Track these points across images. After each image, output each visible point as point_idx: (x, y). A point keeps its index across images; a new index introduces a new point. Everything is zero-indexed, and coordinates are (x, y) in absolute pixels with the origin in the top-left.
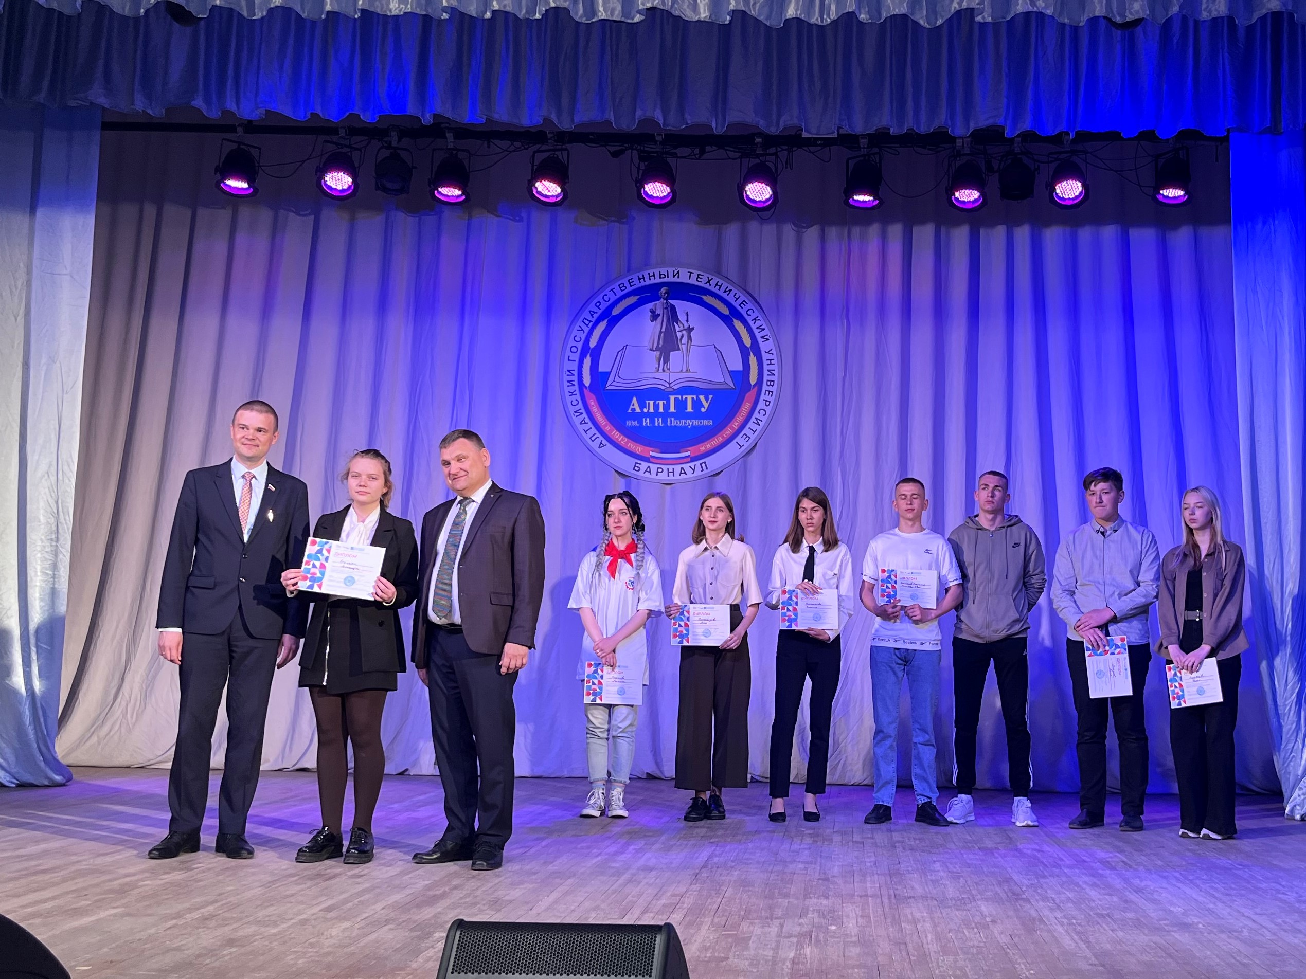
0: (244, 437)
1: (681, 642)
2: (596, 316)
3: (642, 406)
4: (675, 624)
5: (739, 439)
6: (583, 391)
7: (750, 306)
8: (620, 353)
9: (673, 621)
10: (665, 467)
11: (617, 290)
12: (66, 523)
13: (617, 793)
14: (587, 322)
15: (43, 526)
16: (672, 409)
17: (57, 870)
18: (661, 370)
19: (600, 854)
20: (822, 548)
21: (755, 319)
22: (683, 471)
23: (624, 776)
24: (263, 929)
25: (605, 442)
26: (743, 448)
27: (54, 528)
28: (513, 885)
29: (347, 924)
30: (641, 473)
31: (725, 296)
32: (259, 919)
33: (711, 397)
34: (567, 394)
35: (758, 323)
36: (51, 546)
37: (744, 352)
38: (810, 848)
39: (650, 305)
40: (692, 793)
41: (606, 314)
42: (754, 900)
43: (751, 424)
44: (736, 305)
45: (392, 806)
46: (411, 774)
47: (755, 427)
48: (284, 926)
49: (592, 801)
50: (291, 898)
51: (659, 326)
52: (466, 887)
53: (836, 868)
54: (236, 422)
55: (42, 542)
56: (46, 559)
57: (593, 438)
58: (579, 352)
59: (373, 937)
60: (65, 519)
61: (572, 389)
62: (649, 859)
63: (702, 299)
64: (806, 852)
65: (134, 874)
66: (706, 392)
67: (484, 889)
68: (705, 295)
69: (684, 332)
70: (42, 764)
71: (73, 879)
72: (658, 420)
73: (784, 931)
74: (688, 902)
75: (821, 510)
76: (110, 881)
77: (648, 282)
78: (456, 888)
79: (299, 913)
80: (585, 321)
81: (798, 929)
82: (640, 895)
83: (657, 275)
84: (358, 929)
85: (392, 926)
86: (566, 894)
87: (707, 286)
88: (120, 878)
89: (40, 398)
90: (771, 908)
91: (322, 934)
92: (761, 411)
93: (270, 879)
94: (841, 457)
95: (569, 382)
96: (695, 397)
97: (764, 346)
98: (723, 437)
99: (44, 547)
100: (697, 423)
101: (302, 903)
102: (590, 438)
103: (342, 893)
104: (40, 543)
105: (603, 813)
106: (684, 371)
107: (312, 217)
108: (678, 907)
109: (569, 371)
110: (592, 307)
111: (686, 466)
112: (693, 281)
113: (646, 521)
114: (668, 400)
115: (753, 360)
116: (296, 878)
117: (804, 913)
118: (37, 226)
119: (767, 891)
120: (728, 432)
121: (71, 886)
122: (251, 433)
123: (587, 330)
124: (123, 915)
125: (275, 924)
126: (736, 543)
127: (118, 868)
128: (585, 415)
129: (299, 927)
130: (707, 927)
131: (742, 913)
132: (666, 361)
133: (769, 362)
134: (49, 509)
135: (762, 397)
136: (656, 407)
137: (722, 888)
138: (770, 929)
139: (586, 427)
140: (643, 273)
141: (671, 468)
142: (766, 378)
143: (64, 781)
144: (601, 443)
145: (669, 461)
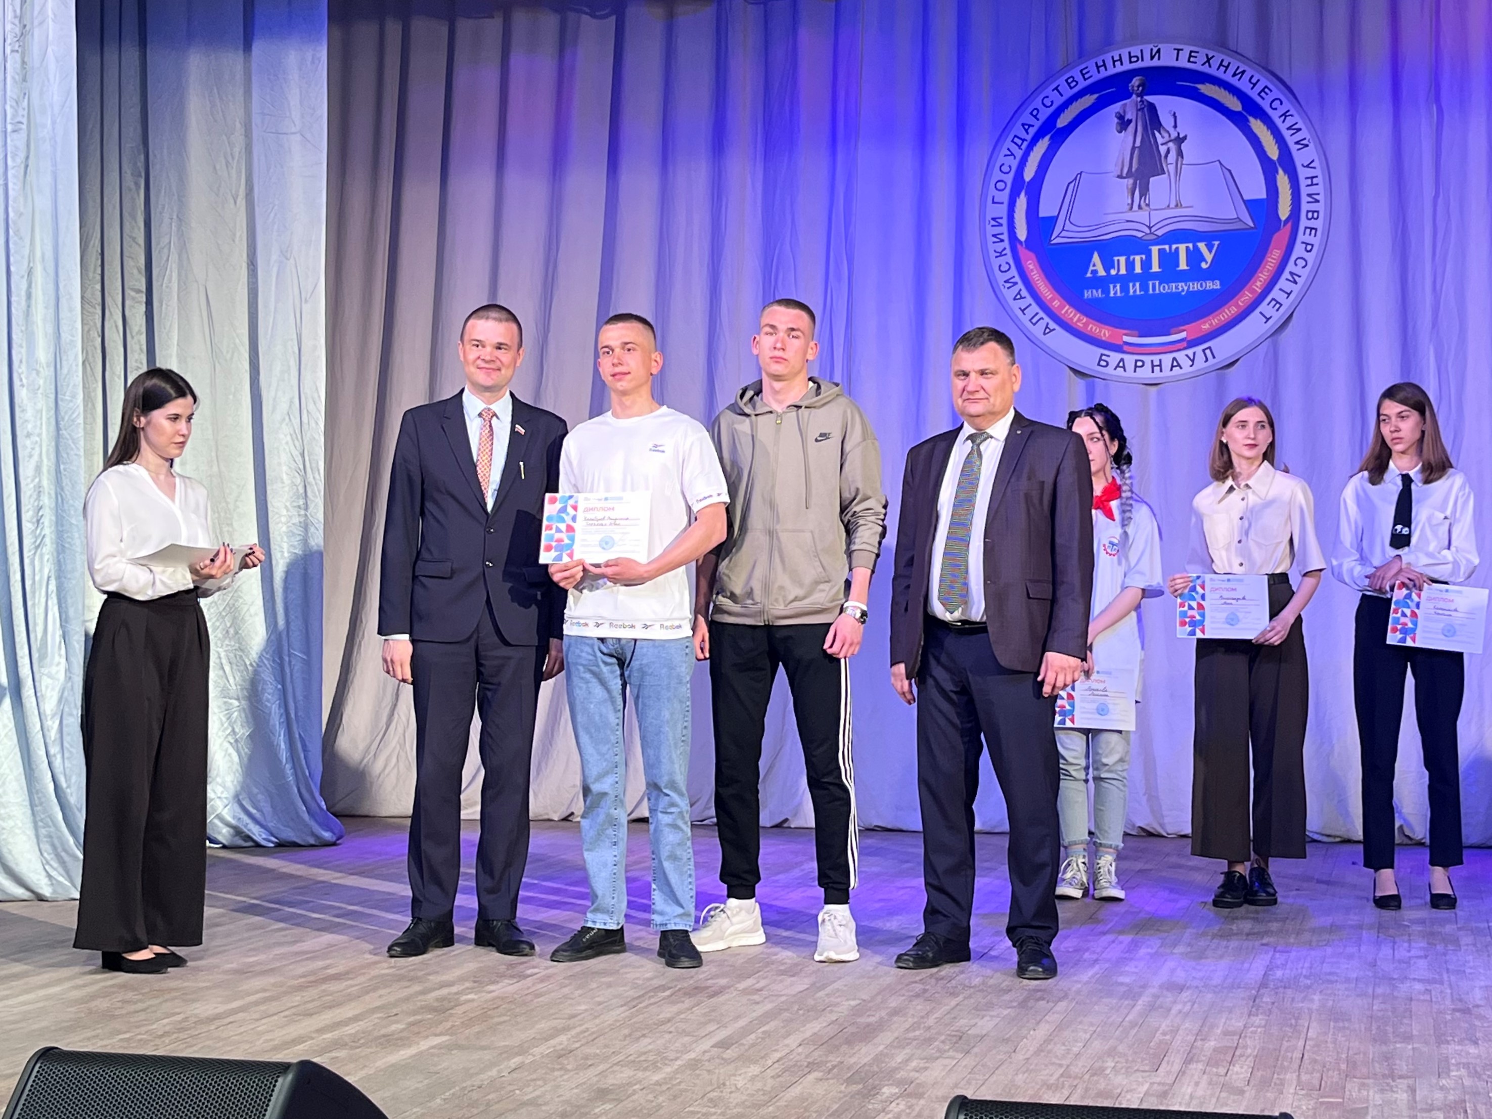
0: (479, 358)
1: (1193, 633)
2: (1032, 131)
3: (1108, 265)
4: (1182, 605)
5: (1264, 307)
6: (1016, 246)
7: (1276, 93)
8: (1072, 185)
9: (1179, 600)
10: (1147, 359)
11: (1064, 88)
12: (316, 484)
13: (1107, 862)
14: (1019, 142)
15: (287, 489)
16: (1155, 268)
17: (350, 976)
18: (1135, 207)
19: (1096, 961)
20: (1420, 476)
21: (1285, 115)
22: (1175, 364)
23: (1114, 837)
24: (640, 1075)
25: (1052, 325)
26: (1271, 322)
27: (301, 490)
28: (980, 1010)
29: (755, 1070)
30: (1110, 370)
31: (1234, 81)
32: (631, 1058)
33: (1216, 243)
34: (993, 255)
35: (1290, 121)
36: (299, 515)
37: (1269, 169)
38: (1426, 957)
39: (1117, 107)
40: (1223, 865)
41: (1048, 127)
42: (1355, 1044)
43: (1282, 283)
44: (1253, 94)
45: (777, 878)
46: (792, 826)
47: (1288, 286)
48: (668, 1069)
49: (1068, 875)
50: (669, 1025)
51: (1131, 138)
52: (912, 1012)
53: (1477, 990)
54: (466, 338)
55: (288, 510)
56: (294, 534)
57: (1034, 321)
58: (1008, 190)
59: (795, 1091)
60: (314, 478)
61: (999, 247)
62: (1173, 971)
63: (1197, 89)
64: (1422, 963)
65: (450, 984)
66: (1208, 237)
67: (936, 1015)
68: (1203, 83)
69: (1171, 145)
70: (306, 816)
71: (375, 989)
72: (1134, 286)
73: (1418, 1098)
74: (1252, 1045)
75: (1414, 416)
76: (424, 992)
77: (1112, 71)
78: (895, 1012)
79: (686, 1050)
80: (1016, 140)
81: (1439, 1095)
82: (1175, 1031)
83: (1125, 59)
84: (772, 1077)
85: (816, 1075)
86: (1060, 1027)
87: (1206, 69)
88: (435, 989)
89: (273, 310)
90: (1387, 1058)
91: (724, 1084)
92: (1299, 261)
93: (632, 993)
94: (1433, 327)
95: (994, 236)
96: (1191, 245)
97: (1300, 157)
98: (1237, 306)
99: (291, 517)
100: (1195, 286)
101: (685, 1033)
102: (1030, 320)
103: (738, 1018)
104: (284, 512)
105: (1086, 893)
106: (1172, 205)
107: (613, 18)
108: (1237, 1053)
109: (994, 219)
110: (1026, 118)
111: (1181, 356)
112: (1183, 63)
113: (1133, 447)
114: (1149, 254)
115: (1283, 180)
116: (668, 993)
117: (1443, 1069)
118: (254, 66)
119: (1374, 1028)
120: (1246, 297)
121: (372, 1000)
122: (487, 352)
123: (1019, 153)
124: (449, 1048)
125: (655, 1066)
126: (1280, 475)
127: (429, 974)
128: (1020, 285)
129: (689, 1072)
130: (1292, 1091)
131: (1343, 1066)
132: (1144, 192)
133: (1309, 181)
134: (293, 465)
135: (1301, 237)
136: (1130, 265)
137: (1300, 1022)
138: (1395, 1096)
139: (1023, 304)
140: (1102, 57)
141: (1156, 359)
142: (1305, 207)
143: (334, 839)
144: (1047, 327)
145: (1153, 349)
